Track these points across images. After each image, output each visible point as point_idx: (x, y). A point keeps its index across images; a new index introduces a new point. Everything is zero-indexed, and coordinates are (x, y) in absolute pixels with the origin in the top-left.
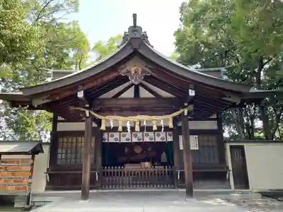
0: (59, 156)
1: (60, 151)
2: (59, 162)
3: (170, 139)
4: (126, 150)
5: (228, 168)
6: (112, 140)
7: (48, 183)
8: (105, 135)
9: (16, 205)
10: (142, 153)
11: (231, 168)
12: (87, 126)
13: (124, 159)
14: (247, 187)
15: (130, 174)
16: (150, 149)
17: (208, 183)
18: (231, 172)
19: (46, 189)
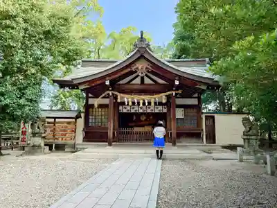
0: (90, 121)
1: (90, 117)
2: (90, 125)
3: (165, 111)
4: (135, 118)
5: (202, 130)
6: (125, 111)
7: (84, 138)
8: (121, 108)
9: (66, 150)
10: (146, 120)
11: (204, 130)
12: (110, 101)
13: (133, 124)
14: (214, 142)
15: (137, 133)
16: (151, 117)
17: (189, 140)
18: (205, 133)
19: (83, 141)
